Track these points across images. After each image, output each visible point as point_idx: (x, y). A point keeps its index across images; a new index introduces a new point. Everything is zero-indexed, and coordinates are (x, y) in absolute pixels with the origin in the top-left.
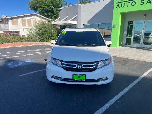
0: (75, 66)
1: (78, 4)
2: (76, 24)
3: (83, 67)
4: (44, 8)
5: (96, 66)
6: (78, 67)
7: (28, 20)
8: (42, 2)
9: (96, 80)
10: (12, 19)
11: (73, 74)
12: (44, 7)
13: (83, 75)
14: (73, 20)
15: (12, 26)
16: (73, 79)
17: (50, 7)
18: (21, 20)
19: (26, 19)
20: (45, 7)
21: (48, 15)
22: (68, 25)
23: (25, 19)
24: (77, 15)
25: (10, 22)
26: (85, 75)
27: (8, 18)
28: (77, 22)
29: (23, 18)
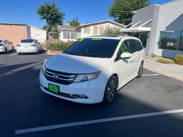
0: (52, 75)
1: (155, 5)
2: (149, 32)
3: (58, 78)
4: (122, 13)
5: (73, 79)
6: (55, 77)
7: (100, 27)
8: (122, 6)
9: (71, 95)
10: (85, 27)
11: (49, 84)
12: (122, 11)
13: (57, 86)
14: (147, 26)
15: (84, 34)
16: (48, 89)
17: (130, 11)
18: (93, 27)
19: (99, 26)
20: (124, 12)
21: (126, 21)
22: (140, 32)
23: (97, 27)
24: (151, 19)
25: (83, 30)
26: (59, 87)
27: (81, 26)
28: (151, 28)
29: (96, 26)
